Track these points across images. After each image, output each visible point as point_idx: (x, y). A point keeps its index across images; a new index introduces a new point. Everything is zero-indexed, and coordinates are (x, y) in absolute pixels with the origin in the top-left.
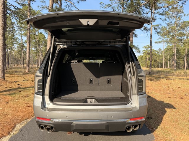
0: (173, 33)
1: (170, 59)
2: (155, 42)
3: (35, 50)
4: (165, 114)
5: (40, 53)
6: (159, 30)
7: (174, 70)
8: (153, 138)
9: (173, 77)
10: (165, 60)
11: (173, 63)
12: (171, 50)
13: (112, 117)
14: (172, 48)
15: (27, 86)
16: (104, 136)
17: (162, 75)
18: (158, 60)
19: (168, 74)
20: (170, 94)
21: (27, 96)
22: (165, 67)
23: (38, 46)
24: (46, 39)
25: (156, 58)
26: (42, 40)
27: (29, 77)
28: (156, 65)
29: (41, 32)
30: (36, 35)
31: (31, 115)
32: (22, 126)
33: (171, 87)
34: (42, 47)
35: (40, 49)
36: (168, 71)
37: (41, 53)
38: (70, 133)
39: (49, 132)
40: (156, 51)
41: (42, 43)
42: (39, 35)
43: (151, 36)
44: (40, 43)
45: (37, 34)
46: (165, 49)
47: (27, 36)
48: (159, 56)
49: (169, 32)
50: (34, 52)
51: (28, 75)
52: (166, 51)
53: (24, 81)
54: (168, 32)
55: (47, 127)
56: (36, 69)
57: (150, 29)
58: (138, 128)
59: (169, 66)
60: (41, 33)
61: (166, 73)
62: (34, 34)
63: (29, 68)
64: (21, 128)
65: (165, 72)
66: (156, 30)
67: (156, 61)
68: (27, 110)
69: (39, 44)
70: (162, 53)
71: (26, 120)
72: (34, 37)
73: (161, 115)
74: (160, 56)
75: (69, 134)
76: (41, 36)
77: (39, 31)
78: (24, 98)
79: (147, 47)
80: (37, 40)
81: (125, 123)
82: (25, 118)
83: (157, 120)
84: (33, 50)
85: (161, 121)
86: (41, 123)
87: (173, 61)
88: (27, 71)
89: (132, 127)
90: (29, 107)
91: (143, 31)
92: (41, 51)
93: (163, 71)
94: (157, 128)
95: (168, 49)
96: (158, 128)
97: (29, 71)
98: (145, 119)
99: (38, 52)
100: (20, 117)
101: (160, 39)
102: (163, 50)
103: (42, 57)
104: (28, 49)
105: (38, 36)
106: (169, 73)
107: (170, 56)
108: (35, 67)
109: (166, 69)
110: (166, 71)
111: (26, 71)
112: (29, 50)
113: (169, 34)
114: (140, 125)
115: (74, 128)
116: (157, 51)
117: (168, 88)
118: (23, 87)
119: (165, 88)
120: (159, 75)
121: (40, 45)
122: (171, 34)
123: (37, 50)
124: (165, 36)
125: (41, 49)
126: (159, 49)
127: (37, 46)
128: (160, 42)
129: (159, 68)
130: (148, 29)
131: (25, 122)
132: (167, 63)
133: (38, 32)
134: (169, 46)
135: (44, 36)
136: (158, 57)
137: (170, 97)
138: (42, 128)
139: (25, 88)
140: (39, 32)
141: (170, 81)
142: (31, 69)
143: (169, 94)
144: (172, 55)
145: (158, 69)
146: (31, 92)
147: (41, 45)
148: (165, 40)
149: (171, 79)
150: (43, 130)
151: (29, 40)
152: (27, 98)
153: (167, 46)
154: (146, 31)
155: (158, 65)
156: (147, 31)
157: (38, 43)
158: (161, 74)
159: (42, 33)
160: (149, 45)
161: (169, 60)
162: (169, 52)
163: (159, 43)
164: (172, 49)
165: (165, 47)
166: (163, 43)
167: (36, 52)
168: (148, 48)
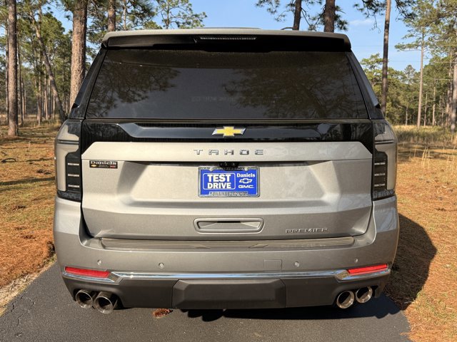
0: (450, 19)
1: (437, 98)
2: (397, 47)
3: (32, 67)
4: (433, 256)
5: (47, 77)
6: (409, 10)
7: (451, 130)
8: (405, 326)
9: (449, 151)
10: (423, 101)
11: (447, 111)
12: (441, 70)
13: (296, 264)
14: (444, 65)
15: (14, 178)
16: (262, 321)
17: (416, 146)
18: (402, 102)
19: (432, 143)
20: (441, 199)
21: (19, 207)
22: (422, 123)
23: (42, 55)
24: (65, 33)
25: (398, 94)
26: (52, 36)
27: (18, 151)
28: (397, 116)
29: (49, 12)
30: (35, 22)
31: (36, 262)
32: (15, 294)
33: (445, 178)
34: (52, 58)
35: (47, 66)
36: (433, 134)
37: (51, 78)
38: (163, 313)
39: (104, 312)
40: (397, 73)
41: (54, 46)
42: (45, 21)
43: (387, 27)
44: (49, 48)
45: (37, 18)
46: (426, 66)
47: (6, 24)
48: (406, 88)
49: (440, 16)
50: (31, 75)
51: (14, 145)
52: (428, 74)
53: (4, 161)
54: (436, 14)
55: (99, 296)
56: (39, 126)
57: (383, 5)
58: (369, 296)
59: (434, 120)
60: (49, 16)
61: (427, 141)
62: (29, 19)
63: (17, 123)
64: (11, 301)
65: (423, 137)
66: (401, 8)
67: (398, 103)
68: (24, 248)
69: (44, 50)
70: (414, 80)
71: (23, 276)
72: (28, 27)
73: (424, 260)
74: (408, 89)
75: (158, 318)
76: (50, 23)
77: (42, 8)
78: (9, 212)
79: (373, 60)
80: (38, 36)
81: (333, 282)
82: (21, 273)
83: (414, 273)
84: (27, 69)
85: (426, 277)
86: (80, 285)
87: (448, 105)
88: (11, 132)
89: (352, 293)
90: (29, 240)
91: (362, 10)
92: (50, 70)
93: (418, 134)
94: (415, 298)
95: (434, 67)
96: (418, 297)
97: (17, 133)
98: (389, 270)
99: (42, 73)
100: (5, 268)
101: (412, 36)
102: (418, 71)
103: (55, 92)
104: (11, 64)
105: (40, 23)
106: (435, 140)
107: (438, 89)
108: (33, 120)
109: (425, 126)
110: (428, 135)
111: (7, 133)
112: (16, 67)
113: (438, 23)
114: (374, 288)
115: (183, 298)
116: (401, 74)
117: (437, 181)
118: (4, 181)
119: (428, 182)
120: (406, 146)
121: (48, 54)
122: (446, 22)
123: (38, 69)
124: (428, 28)
125: (50, 65)
126: (406, 66)
127: (39, 56)
128: (410, 46)
129: (404, 123)
130: (378, 5)
131: (22, 283)
132: (428, 109)
133: (38, 12)
134: (436, 58)
135: (59, 24)
136: (402, 92)
137: (442, 210)
138: (83, 299)
139: (11, 183)
140: (44, 12)
141: (441, 162)
142: (22, 126)
143: (439, 200)
144: (445, 86)
145: (403, 126)
146: (31, 194)
147: (51, 51)
148: (426, 39)
149: (442, 158)
150: (85, 305)
151: (15, 38)
152: (19, 214)
153: (431, 57)
154: (371, 12)
155: (404, 116)
156: (376, 11)
157: (40, 46)
158: (411, 141)
159: (53, 15)
160: (378, 55)
161: (437, 102)
162: (437, 78)
163: (408, 49)
164: (445, 68)
165: (426, 62)
166: (420, 48)
167: (37, 75)
168: (376, 64)
